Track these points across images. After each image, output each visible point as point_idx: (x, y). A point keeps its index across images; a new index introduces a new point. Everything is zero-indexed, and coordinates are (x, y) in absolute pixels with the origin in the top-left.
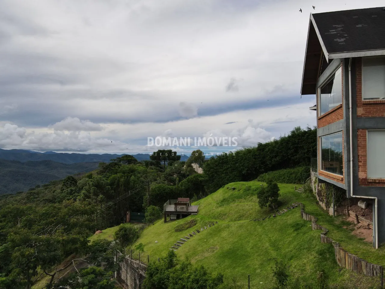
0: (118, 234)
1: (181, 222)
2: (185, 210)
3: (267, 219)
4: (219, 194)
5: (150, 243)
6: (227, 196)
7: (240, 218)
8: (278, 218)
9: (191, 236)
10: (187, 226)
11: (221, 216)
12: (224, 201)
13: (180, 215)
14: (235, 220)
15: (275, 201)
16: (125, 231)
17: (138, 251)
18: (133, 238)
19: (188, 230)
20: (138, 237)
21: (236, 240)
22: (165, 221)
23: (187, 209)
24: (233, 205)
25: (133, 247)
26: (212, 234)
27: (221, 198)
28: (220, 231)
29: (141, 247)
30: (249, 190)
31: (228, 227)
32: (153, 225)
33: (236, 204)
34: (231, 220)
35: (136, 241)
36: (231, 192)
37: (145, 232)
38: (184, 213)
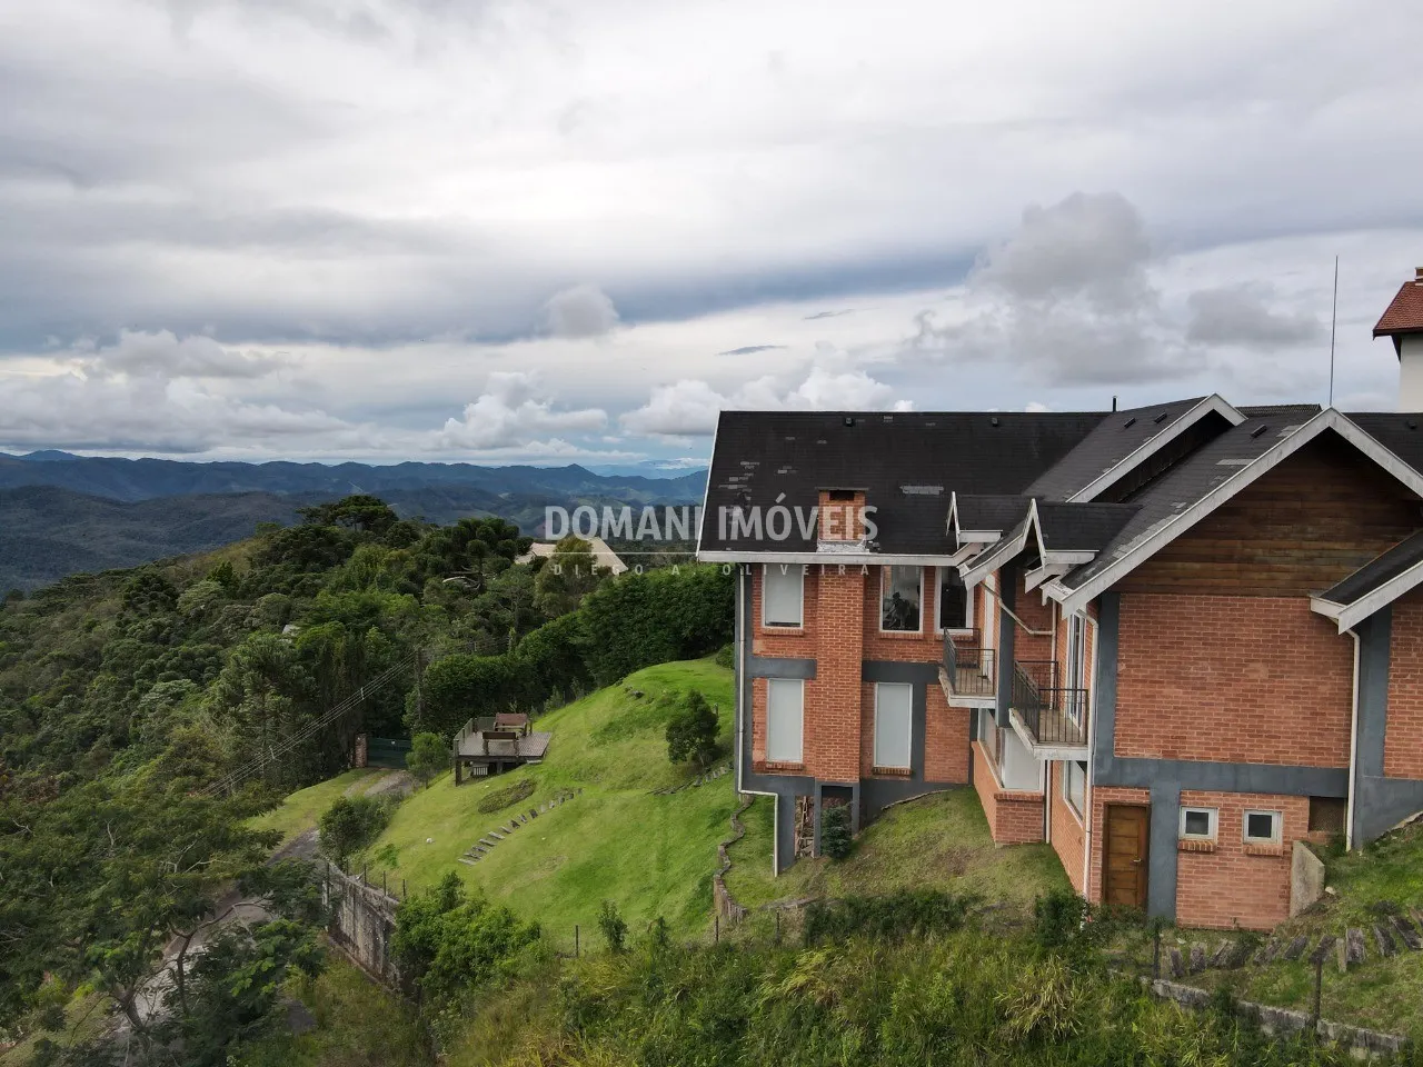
0: (329, 821)
1: (499, 783)
2: (510, 752)
3: (680, 793)
4: (603, 704)
5: (413, 843)
6: (620, 712)
7: (633, 782)
8: (702, 789)
9: (515, 825)
10: (510, 798)
11: (592, 773)
12: (611, 731)
13: (497, 766)
14: (621, 788)
15: (710, 744)
16: (350, 812)
17: (383, 863)
18: (369, 829)
19: (511, 809)
20: (384, 826)
21: (605, 841)
22: (459, 781)
23: (517, 749)
24: (625, 745)
25: (371, 854)
26: (560, 824)
27: (605, 719)
28: (580, 815)
29: (389, 855)
30: (671, 702)
31: (600, 805)
32: (427, 788)
33: (632, 743)
34: (613, 788)
35: (378, 835)
36: (631, 704)
37: (405, 809)
38: (507, 760)
